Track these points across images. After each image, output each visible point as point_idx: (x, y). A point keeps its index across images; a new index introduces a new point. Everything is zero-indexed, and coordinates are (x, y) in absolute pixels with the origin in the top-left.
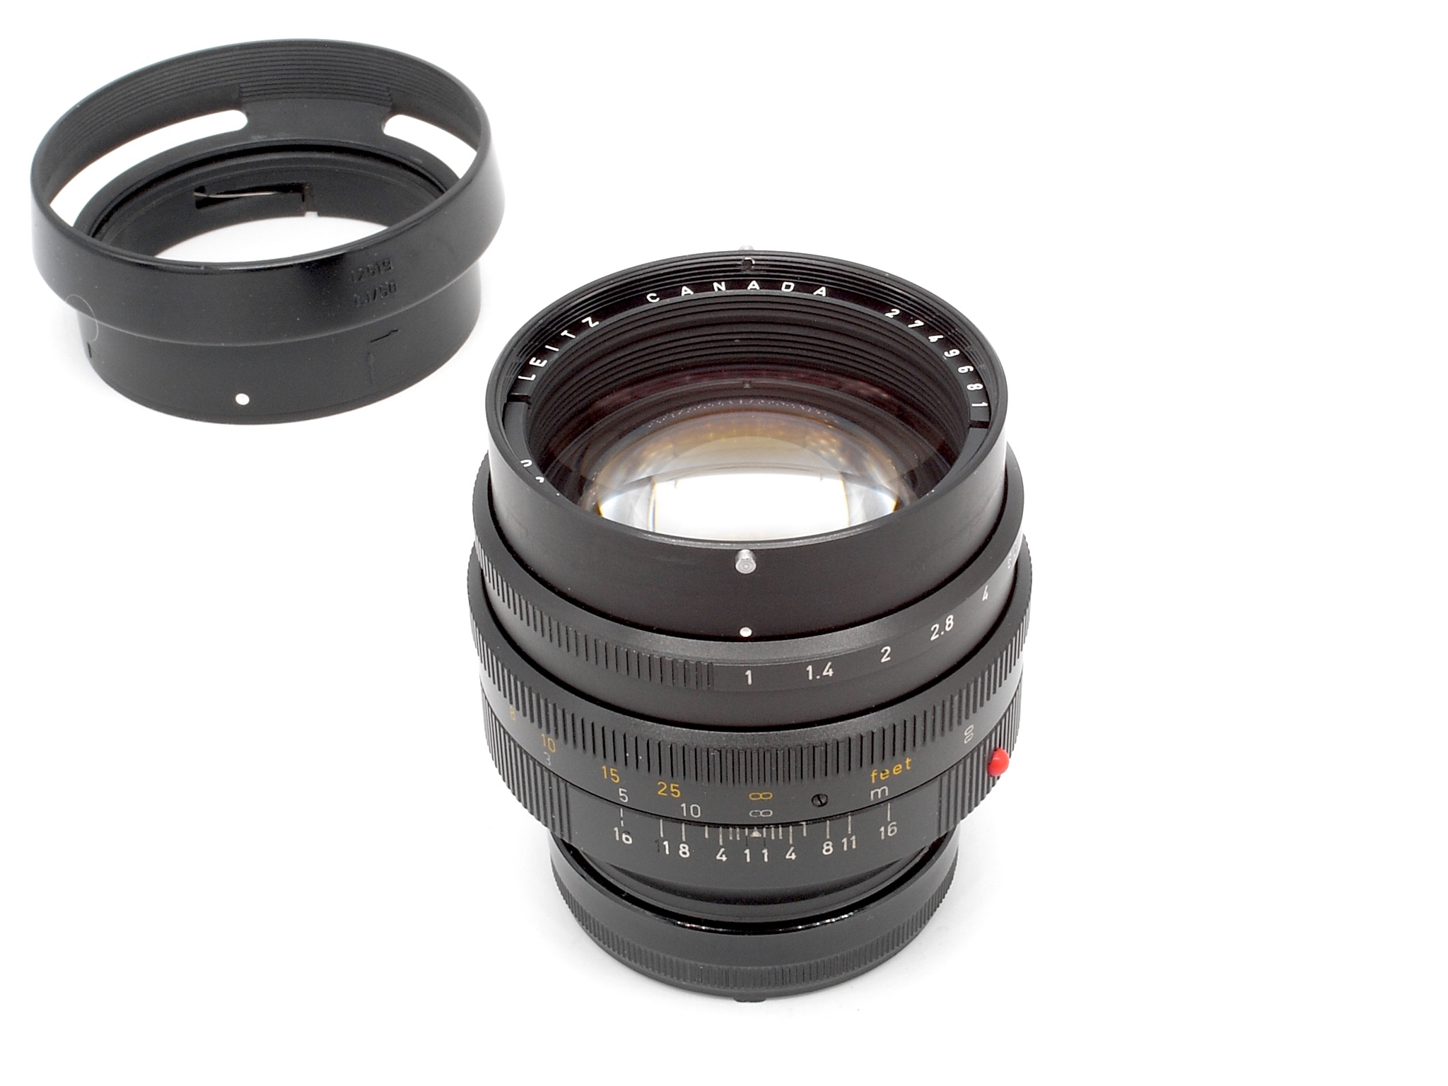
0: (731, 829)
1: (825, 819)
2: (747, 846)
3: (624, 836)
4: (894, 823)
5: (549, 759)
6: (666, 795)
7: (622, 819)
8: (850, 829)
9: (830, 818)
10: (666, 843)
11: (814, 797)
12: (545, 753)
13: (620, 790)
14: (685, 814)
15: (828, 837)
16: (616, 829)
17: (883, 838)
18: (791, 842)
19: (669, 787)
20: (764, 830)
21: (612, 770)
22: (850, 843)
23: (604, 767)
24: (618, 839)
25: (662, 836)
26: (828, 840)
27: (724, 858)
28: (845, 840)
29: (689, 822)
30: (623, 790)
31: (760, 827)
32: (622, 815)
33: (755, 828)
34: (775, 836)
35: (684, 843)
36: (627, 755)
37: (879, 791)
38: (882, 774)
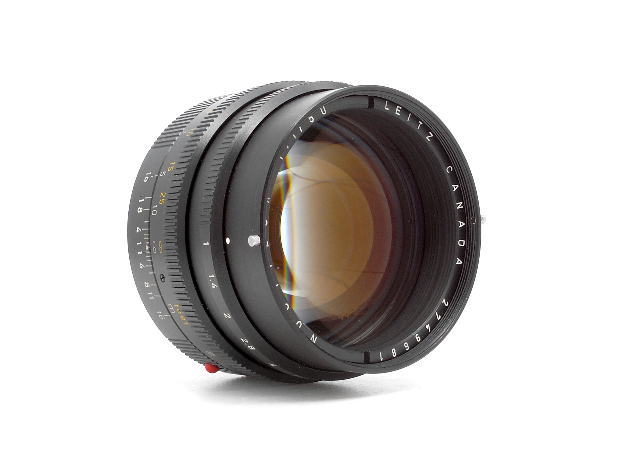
0: (148, 235)
1: (157, 284)
2: (142, 243)
3: (147, 177)
4: (164, 318)
5: (185, 133)
6: (161, 197)
7: (154, 176)
8: (156, 296)
9: (158, 286)
10: (143, 200)
11: (163, 275)
12: (188, 130)
13: (165, 172)
14: (153, 207)
15: (151, 285)
16: (150, 173)
17: (158, 312)
18: (146, 266)
19: (164, 198)
20: (149, 252)
21: (173, 167)
22: (151, 296)
23: (174, 163)
24: (147, 174)
25: (146, 198)
26: (150, 286)
27: (138, 231)
28: (151, 294)
29: (150, 211)
30: (165, 174)
31: (150, 250)
32: (155, 176)
33: (149, 247)
34: (148, 258)
35: (143, 210)
36: (177, 175)
37: (172, 309)
38: (179, 310)
